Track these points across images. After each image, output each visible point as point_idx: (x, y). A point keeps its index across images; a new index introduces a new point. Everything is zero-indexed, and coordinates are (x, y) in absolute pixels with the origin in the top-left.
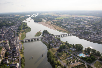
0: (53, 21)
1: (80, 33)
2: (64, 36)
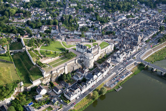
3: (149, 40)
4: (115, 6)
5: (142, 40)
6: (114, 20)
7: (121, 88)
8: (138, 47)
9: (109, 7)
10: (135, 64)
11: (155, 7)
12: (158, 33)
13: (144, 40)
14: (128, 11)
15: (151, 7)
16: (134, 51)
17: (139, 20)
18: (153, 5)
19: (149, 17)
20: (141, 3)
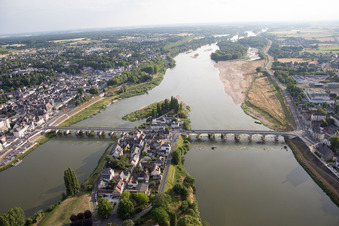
0: (279, 60)
1: (325, 141)
2: (237, 141)
3: (64, 106)
4: (18, 82)
5: (53, 109)
6: (17, 98)
7: (20, 161)
8: (47, 117)
9: (11, 86)
10: (42, 133)
11: (78, 73)
12: (76, 98)
14: (39, 84)
15: (73, 74)
16: (41, 121)
17: (54, 90)
18: (76, 70)
19: (68, 84)
20: (60, 71)
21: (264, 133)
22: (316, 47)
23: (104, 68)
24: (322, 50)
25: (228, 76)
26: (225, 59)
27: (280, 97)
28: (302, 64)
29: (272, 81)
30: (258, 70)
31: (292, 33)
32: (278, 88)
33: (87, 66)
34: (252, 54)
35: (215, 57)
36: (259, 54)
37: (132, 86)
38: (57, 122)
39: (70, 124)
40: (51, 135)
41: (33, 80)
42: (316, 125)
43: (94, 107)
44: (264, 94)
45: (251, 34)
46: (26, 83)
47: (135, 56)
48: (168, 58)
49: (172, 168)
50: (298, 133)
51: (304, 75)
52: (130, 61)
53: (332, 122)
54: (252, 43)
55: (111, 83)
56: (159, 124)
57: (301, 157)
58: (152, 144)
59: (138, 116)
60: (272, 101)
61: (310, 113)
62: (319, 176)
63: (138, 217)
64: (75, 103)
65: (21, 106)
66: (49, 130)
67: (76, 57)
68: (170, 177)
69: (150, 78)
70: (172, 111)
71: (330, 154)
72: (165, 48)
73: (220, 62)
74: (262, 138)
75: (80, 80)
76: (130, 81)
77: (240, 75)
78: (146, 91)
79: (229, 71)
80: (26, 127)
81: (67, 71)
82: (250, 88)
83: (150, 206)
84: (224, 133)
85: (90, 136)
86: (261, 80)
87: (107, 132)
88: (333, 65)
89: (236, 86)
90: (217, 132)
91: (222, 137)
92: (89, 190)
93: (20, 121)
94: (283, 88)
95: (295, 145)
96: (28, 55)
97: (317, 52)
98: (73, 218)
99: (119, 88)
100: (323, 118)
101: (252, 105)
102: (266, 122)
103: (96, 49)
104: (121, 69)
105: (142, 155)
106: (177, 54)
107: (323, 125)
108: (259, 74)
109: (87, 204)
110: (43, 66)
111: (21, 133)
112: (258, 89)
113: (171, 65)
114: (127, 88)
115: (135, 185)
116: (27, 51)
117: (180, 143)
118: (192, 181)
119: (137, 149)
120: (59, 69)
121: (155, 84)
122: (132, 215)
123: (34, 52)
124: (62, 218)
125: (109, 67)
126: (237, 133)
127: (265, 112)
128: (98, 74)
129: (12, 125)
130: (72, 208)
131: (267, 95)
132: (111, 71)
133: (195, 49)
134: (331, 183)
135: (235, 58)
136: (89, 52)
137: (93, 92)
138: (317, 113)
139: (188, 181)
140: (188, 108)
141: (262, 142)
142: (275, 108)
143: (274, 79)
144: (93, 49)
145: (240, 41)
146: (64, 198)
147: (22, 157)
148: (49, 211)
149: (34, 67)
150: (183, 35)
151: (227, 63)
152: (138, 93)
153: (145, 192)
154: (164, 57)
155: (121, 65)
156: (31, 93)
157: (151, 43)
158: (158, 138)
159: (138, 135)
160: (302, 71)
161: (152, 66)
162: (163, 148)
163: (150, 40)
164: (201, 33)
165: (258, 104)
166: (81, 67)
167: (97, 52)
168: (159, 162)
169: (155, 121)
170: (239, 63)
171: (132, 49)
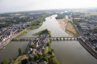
1: (87, 39)
2: (64, 40)
3: (15, 32)
5: (13, 33)
6: (1, 31)
7: (5, 47)
8: (11, 35)
10: (10, 40)
13: (14, 33)
14: (7, 27)
15: (17, 24)
16: (9, 37)
17: (12, 28)
18: (18, 23)
19: (16, 26)
20: (13, 23)
21: (71, 37)
22: (84, 15)
23: (26, 22)
24: (86, 16)
25: (60, 23)
26: (59, 18)
27: (75, 28)
28: (81, 19)
29: (73, 24)
30: (69, 21)
31: (78, 11)
32: (74, 26)
33: (21, 21)
34: (67, 17)
35: (57, 18)
36: (69, 17)
37: (34, 26)
38: (14, 37)
39: (18, 37)
40: (13, 40)
41: (5, 26)
42: (85, 35)
43: (24, 32)
44: (71, 27)
45: (66, 12)
46: (4, 27)
47: (34, 18)
48: (43, 19)
49: (47, 47)
50: (80, 37)
51: (81, 22)
52: (33, 20)
53: (89, 34)
54: (66, 14)
55: (28, 26)
56: (43, 36)
57: (81, 43)
58: (41, 41)
59: (36, 34)
60: (73, 29)
61: (83, 32)
62: (86, 48)
63: (40, 60)
64: (19, 31)
65: (3, 33)
66: (12, 39)
67: (17, 19)
68: (47, 49)
69: (39, 24)
70: (46, 33)
71: (89, 42)
72: (42, 16)
73: (58, 19)
74: (71, 39)
75: (19, 25)
76: (33, 25)
77: (64, 23)
78: (38, 28)
79: (61, 22)
80: (5, 38)
81: (15, 23)
82: (67, 26)
83: (43, 57)
84: (61, 38)
85: (24, 40)
86: (70, 24)
87: (28, 39)
88: (89, 20)
89: (63, 26)
90: (59, 37)
91: (60, 39)
92: (25, 54)
93: (3, 37)
94: (76, 26)
95: (80, 40)
96: (3, 19)
97: (84, 16)
98: (22, 61)
99: (30, 27)
100: (87, 33)
101: (67, 31)
102: (72, 35)
103: (23, 17)
104: (30, 22)
105: (39, 44)
106: (46, 17)
107: (87, 35)
108: (69, 22)
109: (25, 57)
110: (8, 22)
111: (4, 40)
112: (69, 26)
113: (45, 21)
114: (33, 27)
115: (38, 52)
116: (3, 18)
117: (49, 41)
118: (53, 50)
119: (37, 43)
120: (13, 22)
121: (41, 26)
122: (38, 59)
123: (5, 18)
124: (19, 61)
125: (27, 22)
126: (64, 38)
127: (71, 32)
128: (24, 23)
129: (1, 38)
130: (21, 58)
131: (72, 28)
132: (28, 22)
133: (51, 16)
134: (89, 49)
135: (62, 18)
136: (21, 17)
137: (23, 28)
138: (85, 32)
139: (52, 50)
140: (50, 32)
141: (71, 40)
142: (74, 31)
143: (73, 23)
144: (22, 17)
145: (63, 14)
146: (19, 56)
147: (5, 46)
148: (15, 59)
149: (5, 22)
150: (47, 12)
151: (60, 20)
152: (36, 28)
153: (41, 53)
154: (42, 18)
155: (30, 21)
156: (5, 29)
157: (38, 15)
158: (43, 40)
159: (37, 39)
160: (81, 21)
161: (39, 21)
162: (45, 42)
163: (38, 14)
164: (52, 12)
165: (69, 30)
166: (19, 22)
167: (23, 18)
168: (44, 46)
169: (41, 35)
170: (63, 19)
171: (33, 16)
